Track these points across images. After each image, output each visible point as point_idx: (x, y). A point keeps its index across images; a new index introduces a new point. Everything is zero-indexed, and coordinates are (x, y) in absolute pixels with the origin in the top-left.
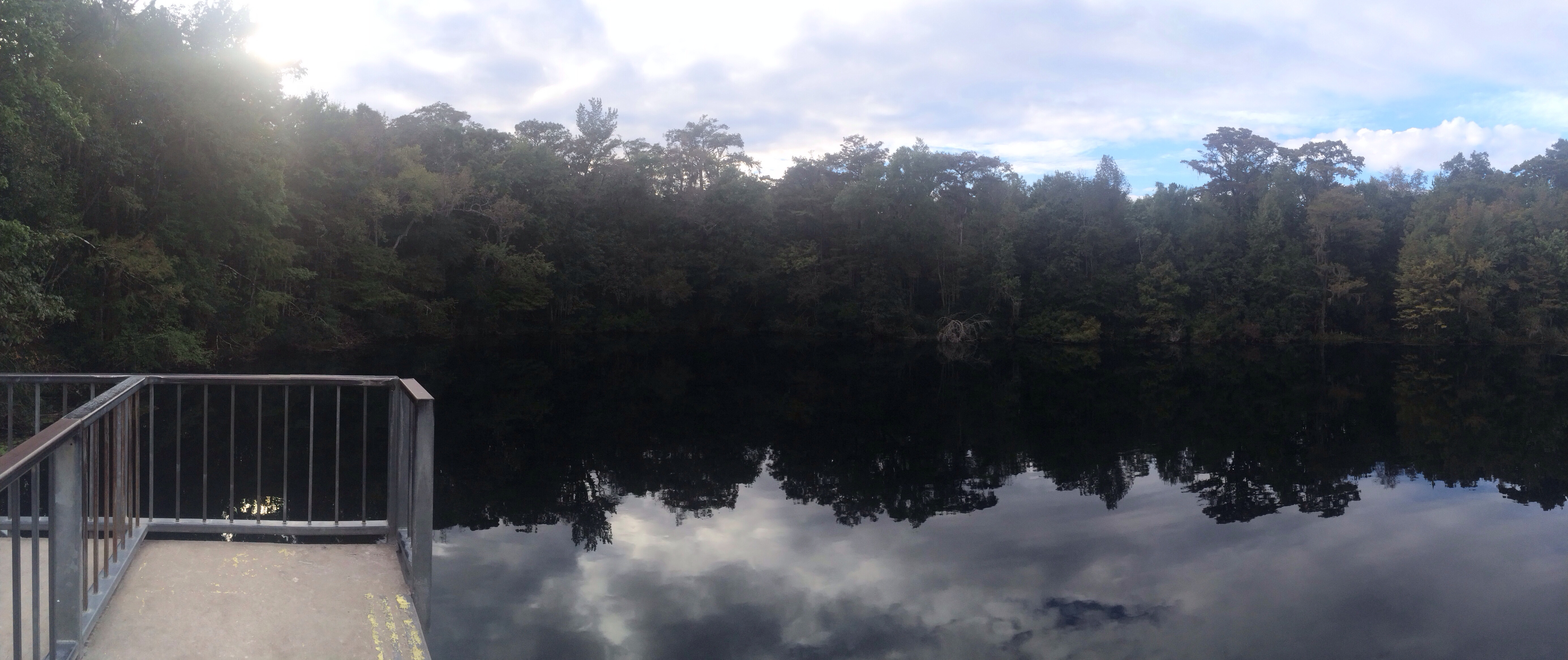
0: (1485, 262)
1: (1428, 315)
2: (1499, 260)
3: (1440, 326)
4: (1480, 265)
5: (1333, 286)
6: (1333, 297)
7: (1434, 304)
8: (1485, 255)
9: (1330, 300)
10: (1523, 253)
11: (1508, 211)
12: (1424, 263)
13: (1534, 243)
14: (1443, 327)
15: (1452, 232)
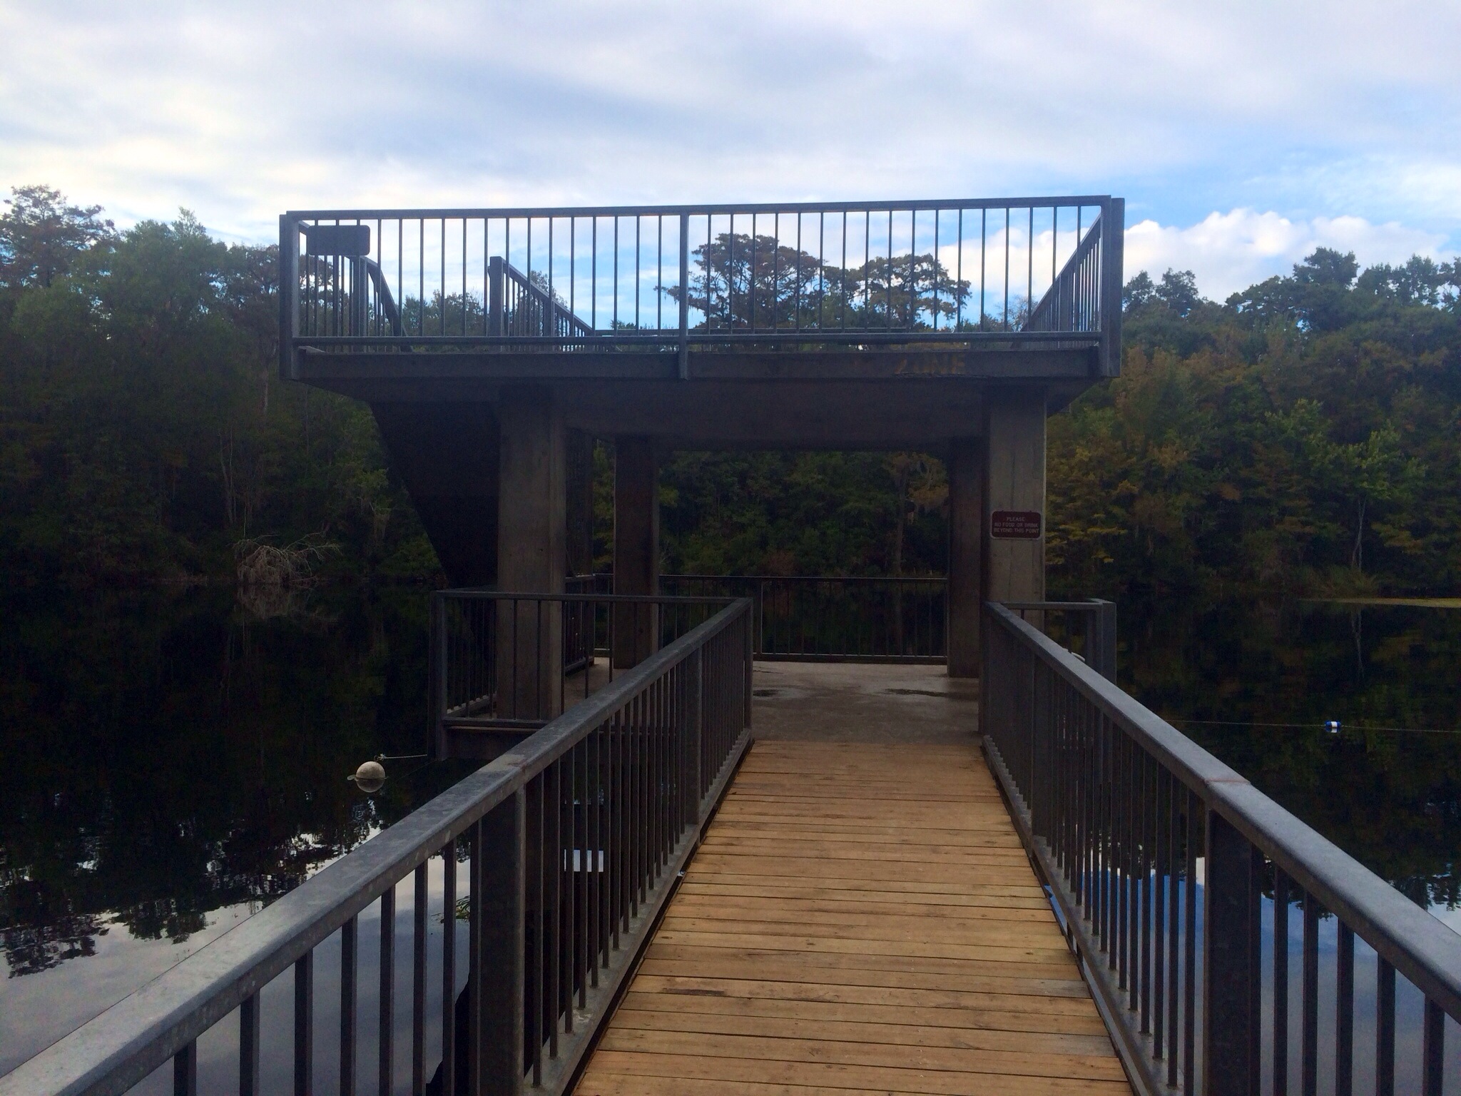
0: (1177, 452)
1: (1080, 541)
2: (1202, 449)
3: (1102, 560)
4: (1167, 457)
5: (916, 494)
6: (917, 510)
7: (1093, 523)
8: (1178, 441)
9: (912, 516)
10: (1245, 439)
11: (1221, 370)
12: (1072, 454)
13: (1264, 421)
14: (1106, 561)
15: (1121, 401)
